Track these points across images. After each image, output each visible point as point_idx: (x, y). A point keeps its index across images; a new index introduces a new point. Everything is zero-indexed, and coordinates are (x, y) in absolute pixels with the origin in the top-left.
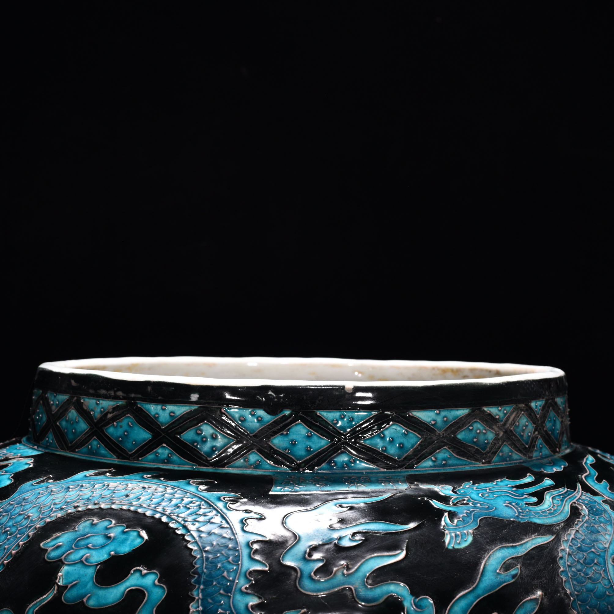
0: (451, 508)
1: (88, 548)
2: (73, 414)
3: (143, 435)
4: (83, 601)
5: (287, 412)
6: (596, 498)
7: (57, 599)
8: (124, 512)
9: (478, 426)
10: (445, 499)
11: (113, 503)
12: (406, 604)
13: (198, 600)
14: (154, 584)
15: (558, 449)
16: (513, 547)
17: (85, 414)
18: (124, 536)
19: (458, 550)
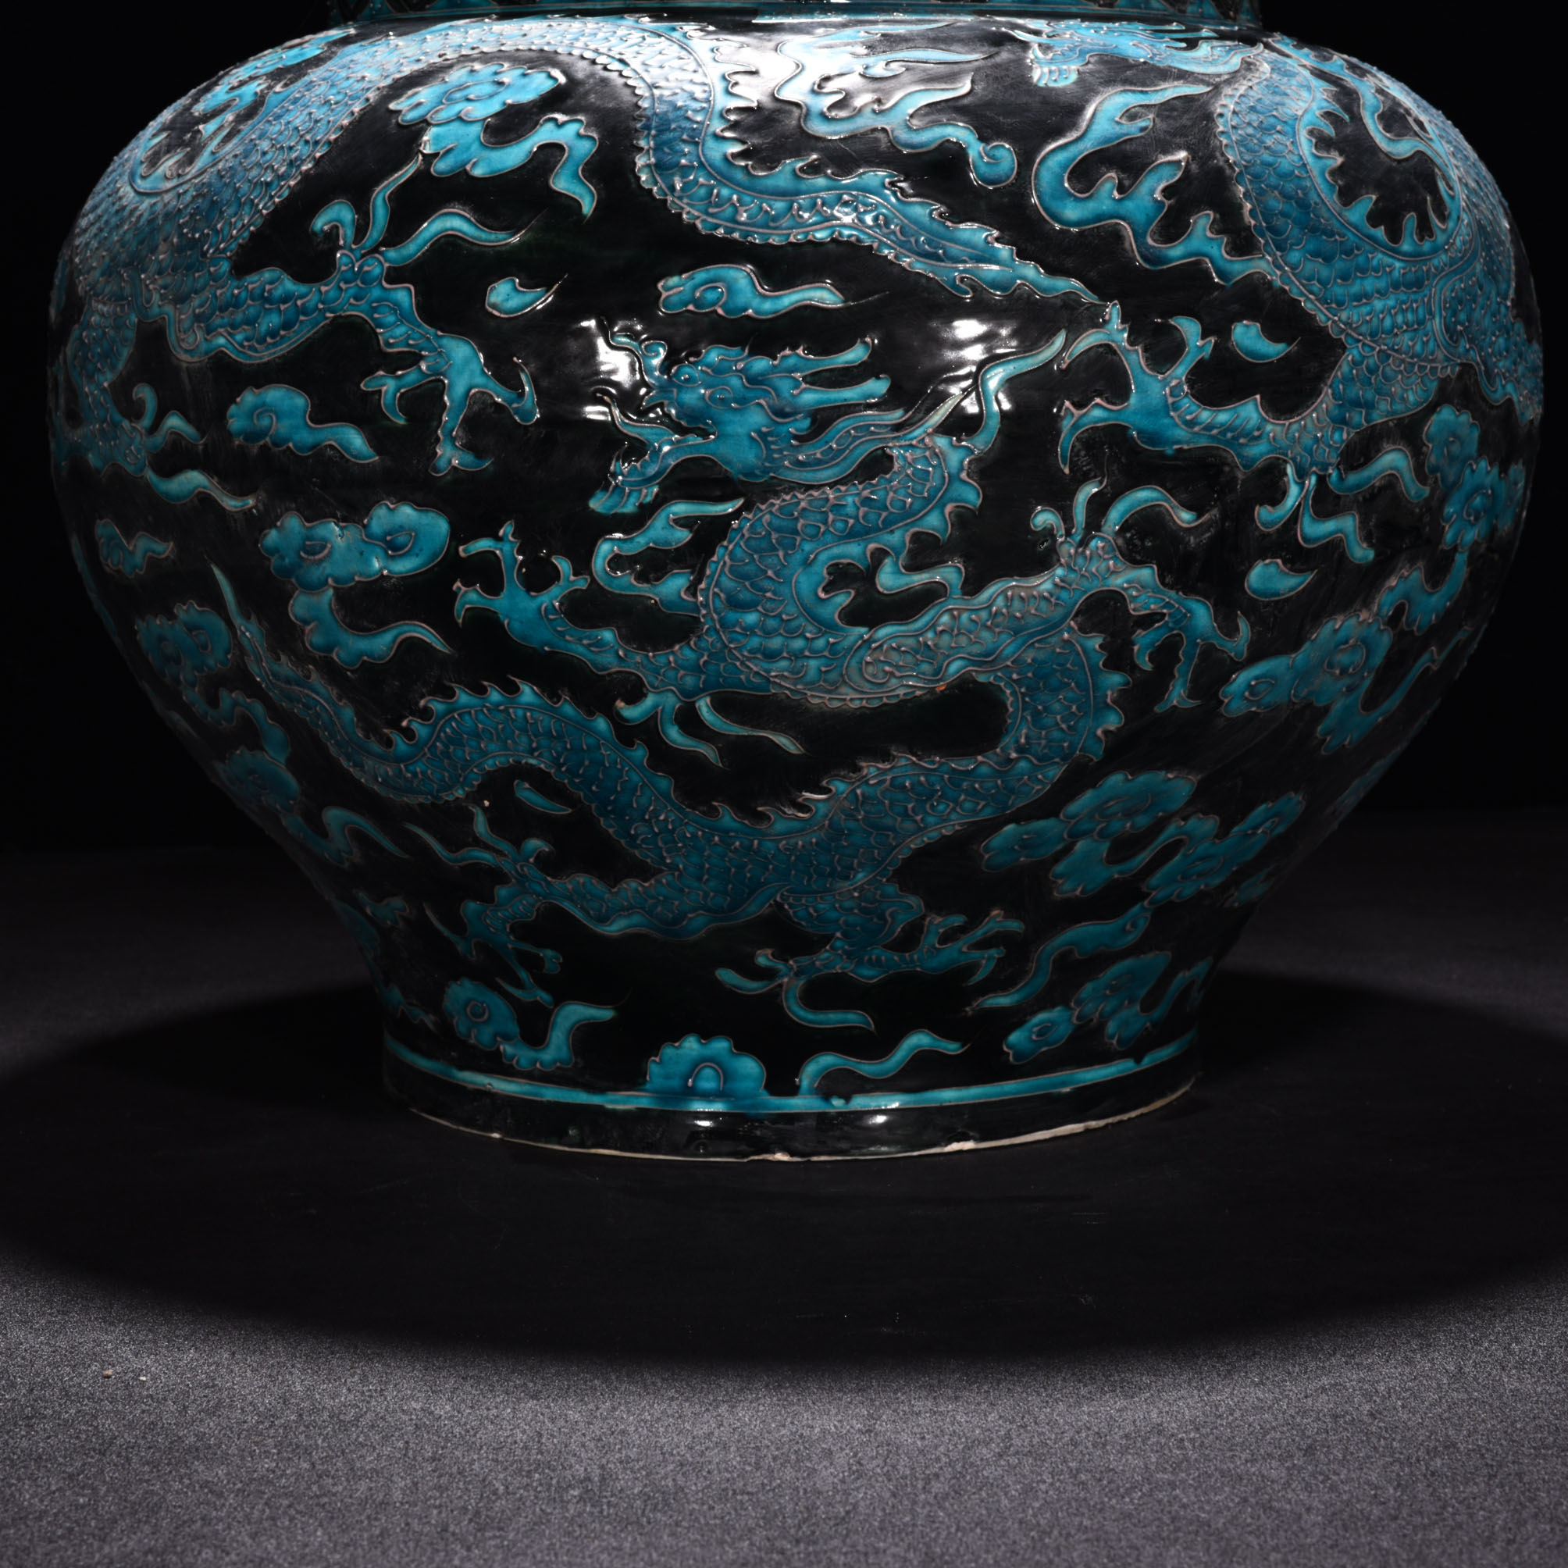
0: (1043, 39)
1: (468, 100)
4: (465, 170)
6: (1288, 60)
7: (424, 175)
8: (520, 53)
10: (1037, 33)
11: (503, 45)
12: (972, 154)
13: (648, 151)
14: (579, 136)
16: (1142, 92)
18: (525, 80)
19: (1053, 89)
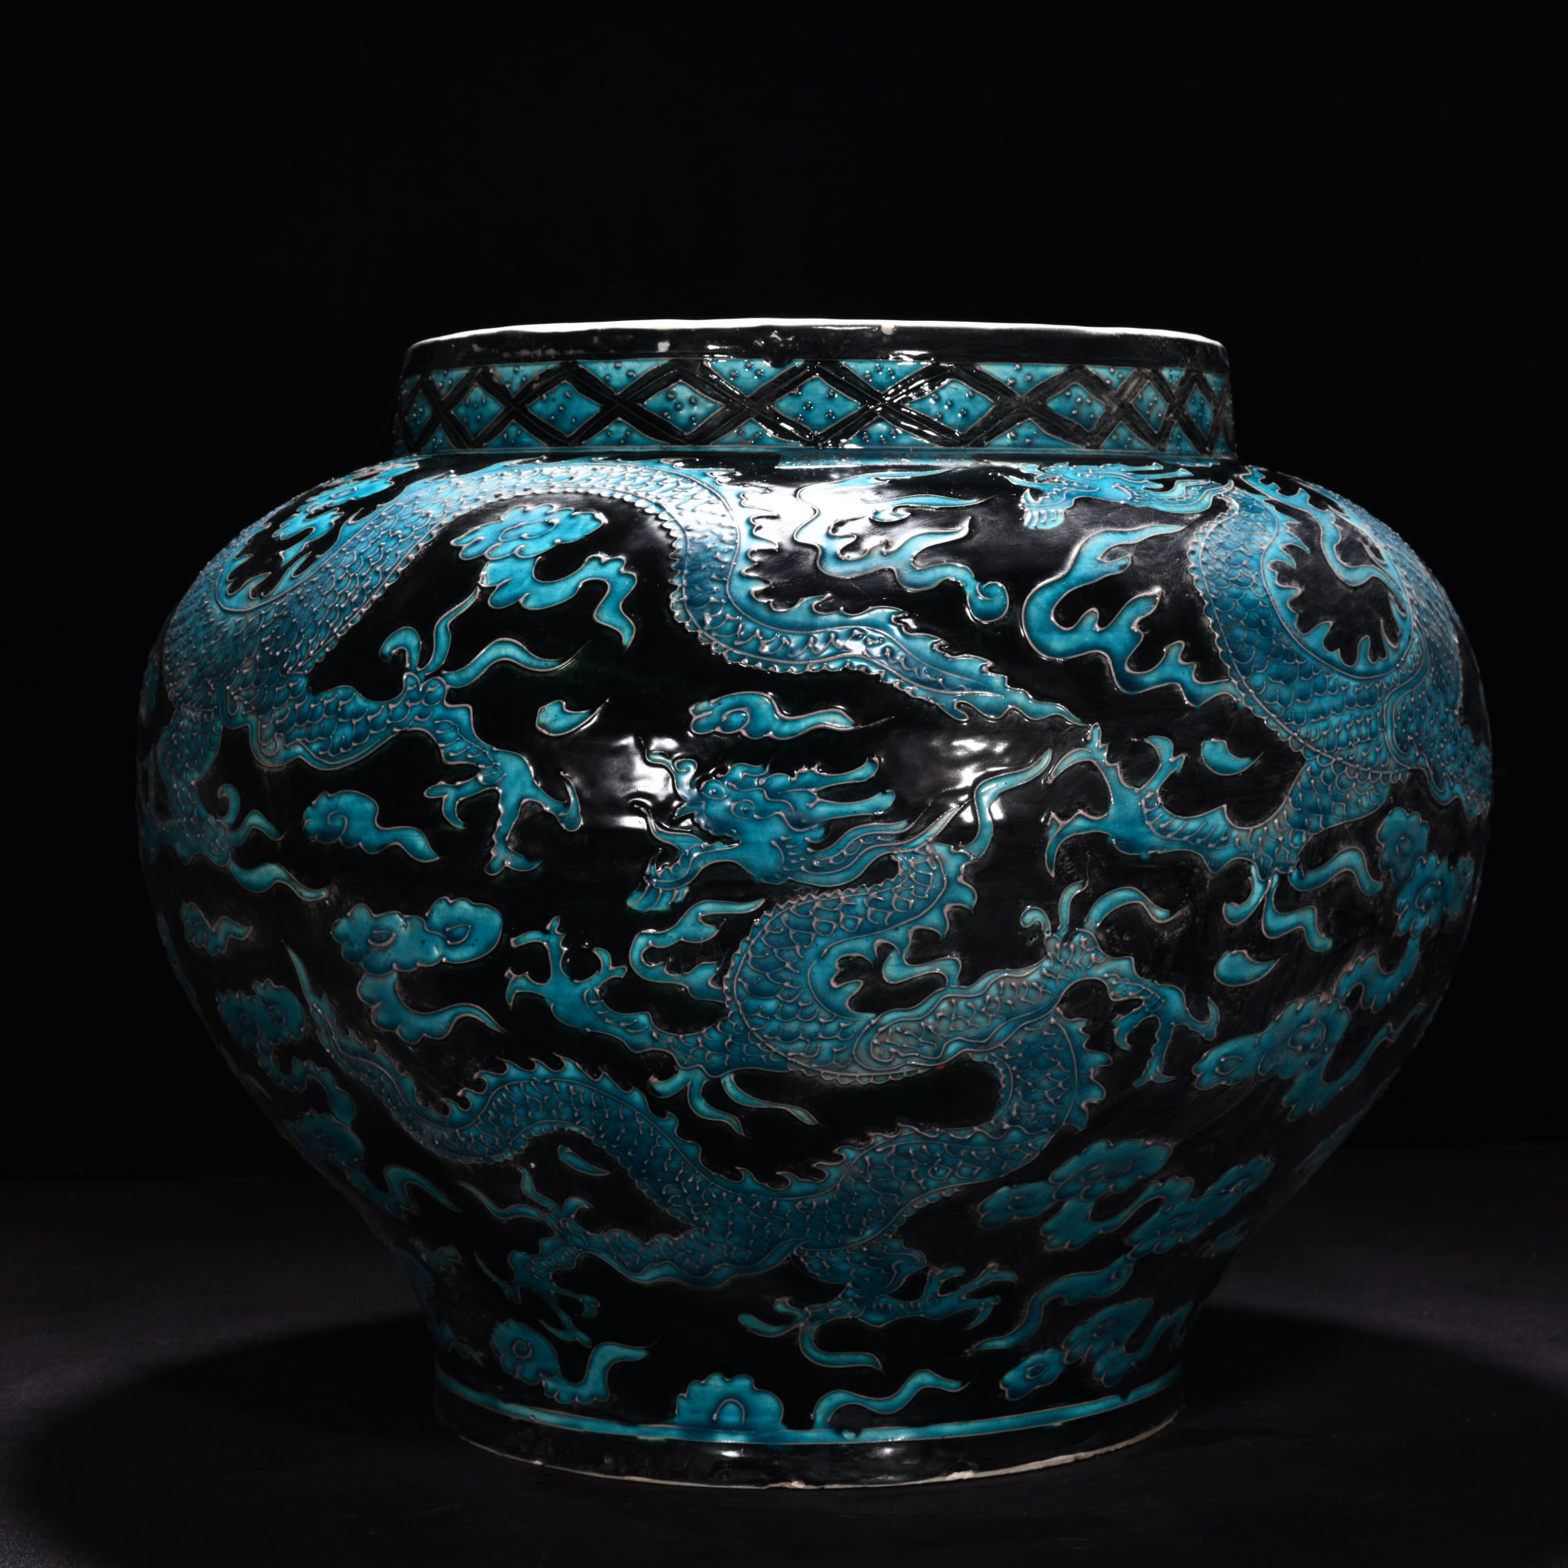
0: (1035, 485)
1: (521, 539)
2: (477, 393)
3: (588, 408)
4: (518, 603)
5: (798, 363)
6: (1256, 497)
7: (481, 605)
8: (568, 495)
9: (1079, 393)
10: (1029, 477)
11: (552, 487)
12: (969, 591)
13: (681, 589)
14: (619, 574)
15: (1207, 449)
16: (1122, 532)
17: (495, 389)
18: (573, 521)
19: (1042, 531)
